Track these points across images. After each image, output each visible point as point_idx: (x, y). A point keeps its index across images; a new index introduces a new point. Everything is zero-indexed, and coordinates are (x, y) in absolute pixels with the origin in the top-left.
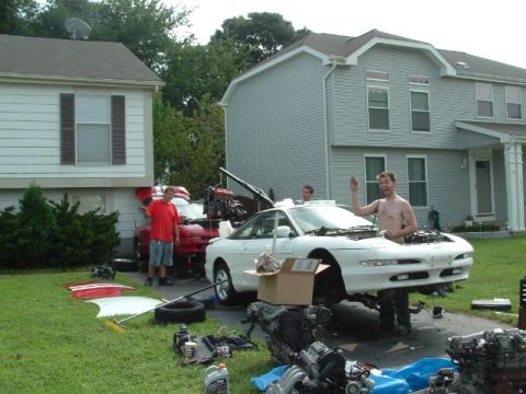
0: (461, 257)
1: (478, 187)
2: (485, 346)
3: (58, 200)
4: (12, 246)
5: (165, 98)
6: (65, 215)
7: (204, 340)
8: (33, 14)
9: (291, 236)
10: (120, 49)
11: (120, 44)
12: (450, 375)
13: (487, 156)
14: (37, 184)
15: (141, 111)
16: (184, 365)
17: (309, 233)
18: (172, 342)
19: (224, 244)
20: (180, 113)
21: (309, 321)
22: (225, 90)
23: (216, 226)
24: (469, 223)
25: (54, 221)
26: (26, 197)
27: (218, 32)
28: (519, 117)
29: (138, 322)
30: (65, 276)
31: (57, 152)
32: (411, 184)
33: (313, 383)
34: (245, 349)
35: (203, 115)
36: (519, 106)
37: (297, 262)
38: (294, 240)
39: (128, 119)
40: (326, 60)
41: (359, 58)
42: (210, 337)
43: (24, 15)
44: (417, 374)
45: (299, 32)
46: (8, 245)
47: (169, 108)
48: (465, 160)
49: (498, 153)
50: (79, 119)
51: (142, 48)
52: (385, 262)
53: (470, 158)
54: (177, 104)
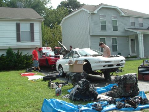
0: (122, 61)
1: (132, 46)
2: (123, 78)
3: (16, 52)
5: (45, 24)
6: (18, 56)
7: (56, 83)
8: (7, 1)
9: (78, 57)
10: (32, 10)
11: (32, 9)
12: (116, 87)
13: (134, 37)
14: (10, 47)
15: (38, 27)
16: (50, 89)
17: (83, 56)
18: (47, 84)
19: (61, 60)
20: (49, 28)
21: (82, 76)
22: (61, 21)
24: (129, 56)
25: (15, 57)
26: (8, 51)
27: (59, 5)
28: (143, 27)
30: (19, 71)
31: (16, 39)
32: (113, 46)
33: (81, 88)
34: (66, 85)
35: (55, 28)
36: (142, 23)
37: (78, 61)
38: (79, 58)
39: (35, 29)
40: (89, 12)
41: (98, 11)
42: (57, 83)
43: (4, 1)
44: (109, 88)
46: (3, 64)
47: (46, 27)
48: (128, 39)
49: (137, 37)
51: (38, 10)
52: (101, 62)
54: (48, 26)
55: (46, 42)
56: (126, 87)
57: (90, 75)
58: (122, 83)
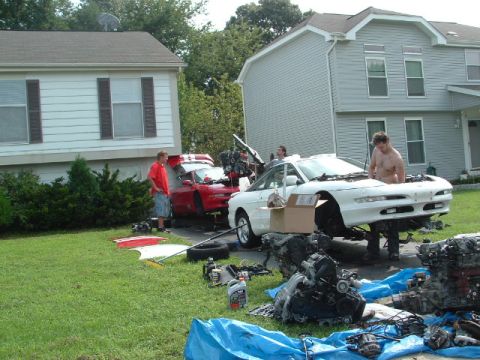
0: (441, 193)
1: (471, 144)
2: (447, 248)
3: (100, 170)
4: (64, 210)
5: (188, 79)
6: (106, 183)
7: (228, 269)
8: (68, 13)
9: (298, 183)
10: (146, 37)
11: (147, 34)
12: (423, 277)
14: (82, 157)
15: (168, 90)
16: (211, 287)
17: (313, 180)
18: (202, 272)
19: (244, 196)
20: (202, 93)
22: (241, 69)
23: (236, 184)
24: (464, 177)
25: (98, 187)
26: (73, 168)
27: (233, 19)
29: (174, 260)
30: (111, 232)
31: (97, 129)
32: (409, 144)
33: (311, 283)
34: (262, 274)
35: (223, 93)
37: (299, 197)
38: (301, 186)
39: (157, 97)
40: (328, 37)
41: (357, 33)
42: (233, 267)
43: (60, 14)
44: (399, 282)
45: (306, 14)
46: (60, 209)
47: (192, 88)
48: (458, 121)
50: (114, 100)
51: (165, 36)
52: (375, 198)
53: (463, 118)
54: (199, 85)
55: (193, 137)
56: (456, 278)
57: (339, 239)
58: (445, 264)
